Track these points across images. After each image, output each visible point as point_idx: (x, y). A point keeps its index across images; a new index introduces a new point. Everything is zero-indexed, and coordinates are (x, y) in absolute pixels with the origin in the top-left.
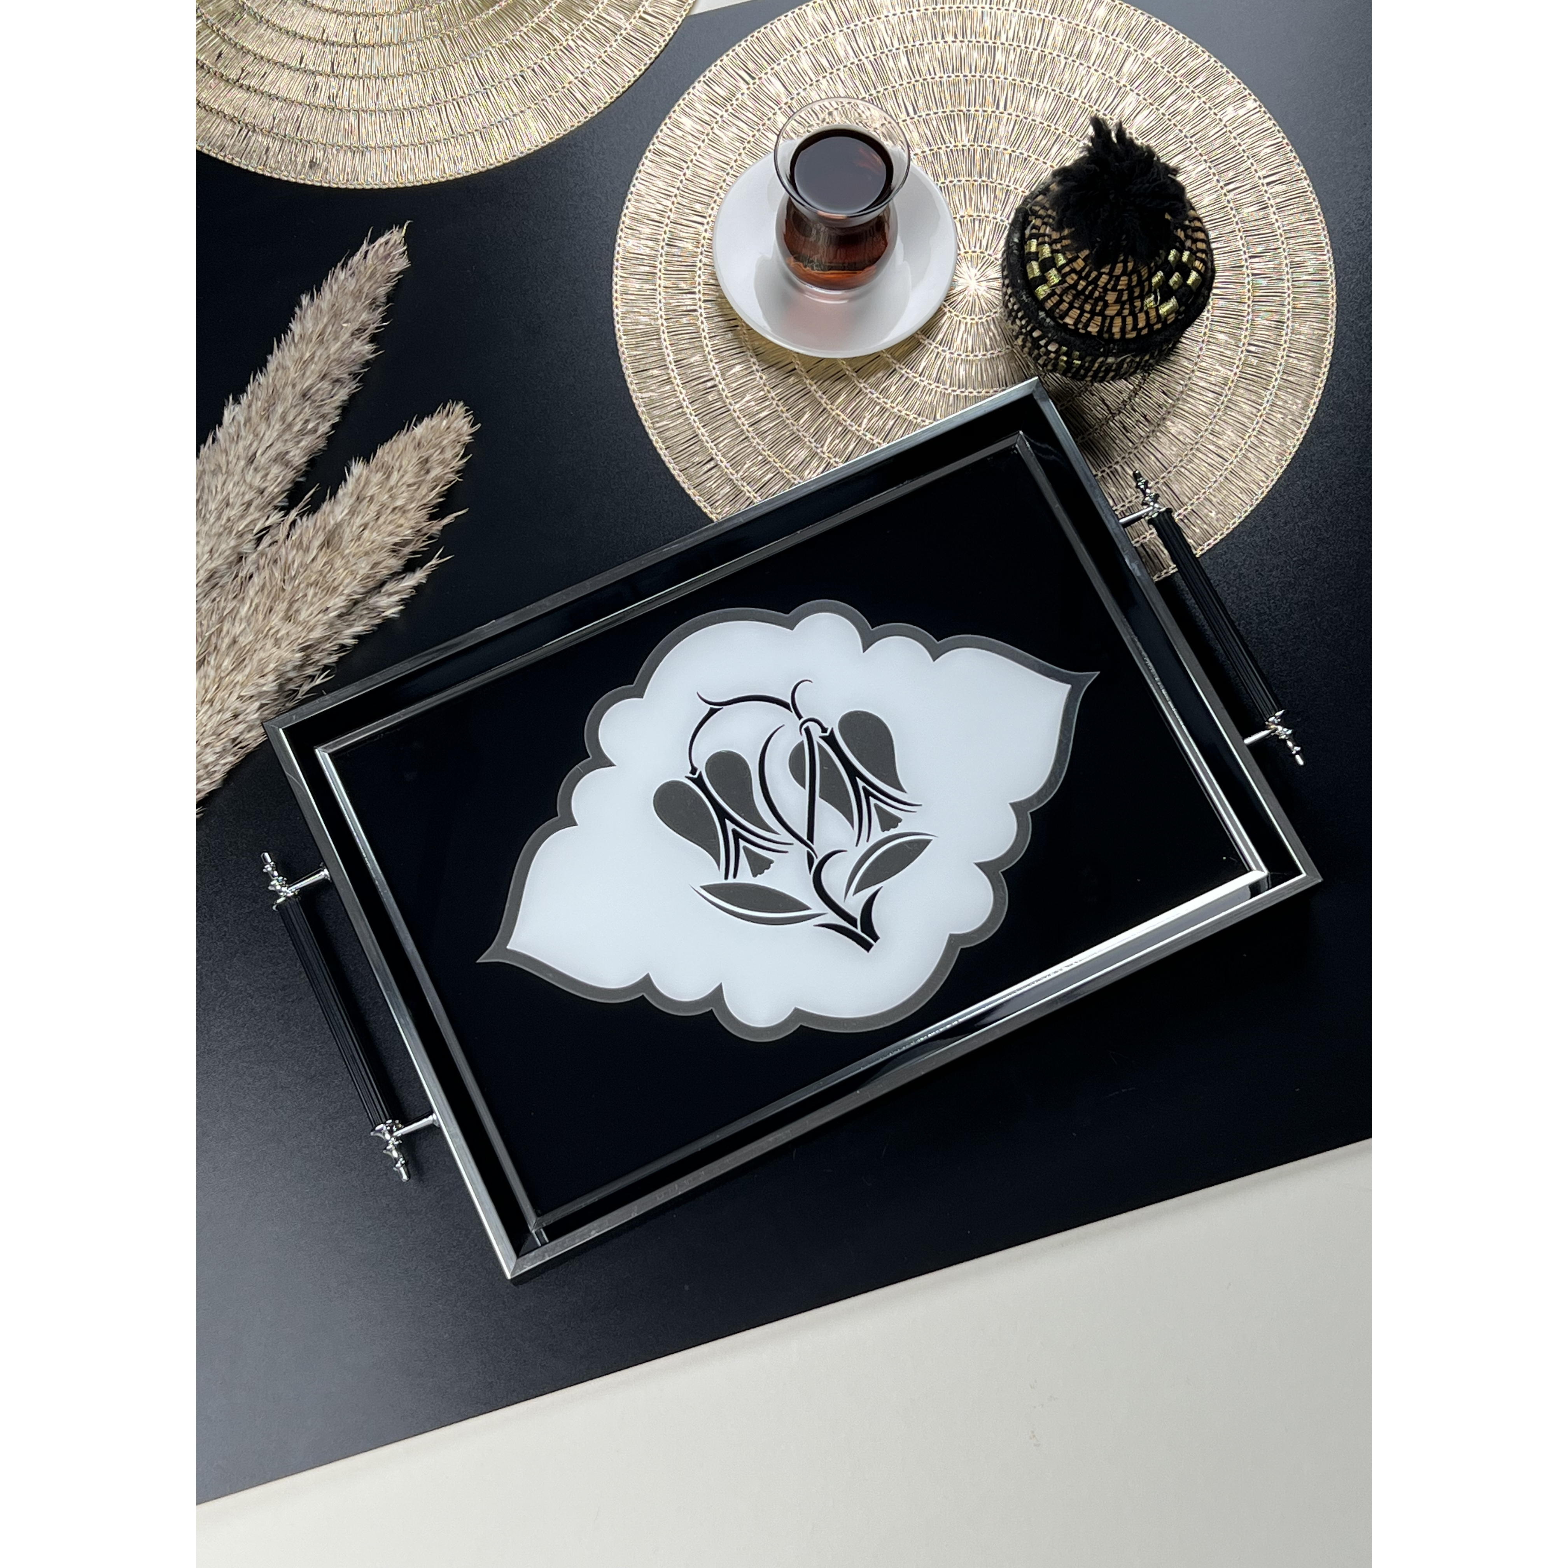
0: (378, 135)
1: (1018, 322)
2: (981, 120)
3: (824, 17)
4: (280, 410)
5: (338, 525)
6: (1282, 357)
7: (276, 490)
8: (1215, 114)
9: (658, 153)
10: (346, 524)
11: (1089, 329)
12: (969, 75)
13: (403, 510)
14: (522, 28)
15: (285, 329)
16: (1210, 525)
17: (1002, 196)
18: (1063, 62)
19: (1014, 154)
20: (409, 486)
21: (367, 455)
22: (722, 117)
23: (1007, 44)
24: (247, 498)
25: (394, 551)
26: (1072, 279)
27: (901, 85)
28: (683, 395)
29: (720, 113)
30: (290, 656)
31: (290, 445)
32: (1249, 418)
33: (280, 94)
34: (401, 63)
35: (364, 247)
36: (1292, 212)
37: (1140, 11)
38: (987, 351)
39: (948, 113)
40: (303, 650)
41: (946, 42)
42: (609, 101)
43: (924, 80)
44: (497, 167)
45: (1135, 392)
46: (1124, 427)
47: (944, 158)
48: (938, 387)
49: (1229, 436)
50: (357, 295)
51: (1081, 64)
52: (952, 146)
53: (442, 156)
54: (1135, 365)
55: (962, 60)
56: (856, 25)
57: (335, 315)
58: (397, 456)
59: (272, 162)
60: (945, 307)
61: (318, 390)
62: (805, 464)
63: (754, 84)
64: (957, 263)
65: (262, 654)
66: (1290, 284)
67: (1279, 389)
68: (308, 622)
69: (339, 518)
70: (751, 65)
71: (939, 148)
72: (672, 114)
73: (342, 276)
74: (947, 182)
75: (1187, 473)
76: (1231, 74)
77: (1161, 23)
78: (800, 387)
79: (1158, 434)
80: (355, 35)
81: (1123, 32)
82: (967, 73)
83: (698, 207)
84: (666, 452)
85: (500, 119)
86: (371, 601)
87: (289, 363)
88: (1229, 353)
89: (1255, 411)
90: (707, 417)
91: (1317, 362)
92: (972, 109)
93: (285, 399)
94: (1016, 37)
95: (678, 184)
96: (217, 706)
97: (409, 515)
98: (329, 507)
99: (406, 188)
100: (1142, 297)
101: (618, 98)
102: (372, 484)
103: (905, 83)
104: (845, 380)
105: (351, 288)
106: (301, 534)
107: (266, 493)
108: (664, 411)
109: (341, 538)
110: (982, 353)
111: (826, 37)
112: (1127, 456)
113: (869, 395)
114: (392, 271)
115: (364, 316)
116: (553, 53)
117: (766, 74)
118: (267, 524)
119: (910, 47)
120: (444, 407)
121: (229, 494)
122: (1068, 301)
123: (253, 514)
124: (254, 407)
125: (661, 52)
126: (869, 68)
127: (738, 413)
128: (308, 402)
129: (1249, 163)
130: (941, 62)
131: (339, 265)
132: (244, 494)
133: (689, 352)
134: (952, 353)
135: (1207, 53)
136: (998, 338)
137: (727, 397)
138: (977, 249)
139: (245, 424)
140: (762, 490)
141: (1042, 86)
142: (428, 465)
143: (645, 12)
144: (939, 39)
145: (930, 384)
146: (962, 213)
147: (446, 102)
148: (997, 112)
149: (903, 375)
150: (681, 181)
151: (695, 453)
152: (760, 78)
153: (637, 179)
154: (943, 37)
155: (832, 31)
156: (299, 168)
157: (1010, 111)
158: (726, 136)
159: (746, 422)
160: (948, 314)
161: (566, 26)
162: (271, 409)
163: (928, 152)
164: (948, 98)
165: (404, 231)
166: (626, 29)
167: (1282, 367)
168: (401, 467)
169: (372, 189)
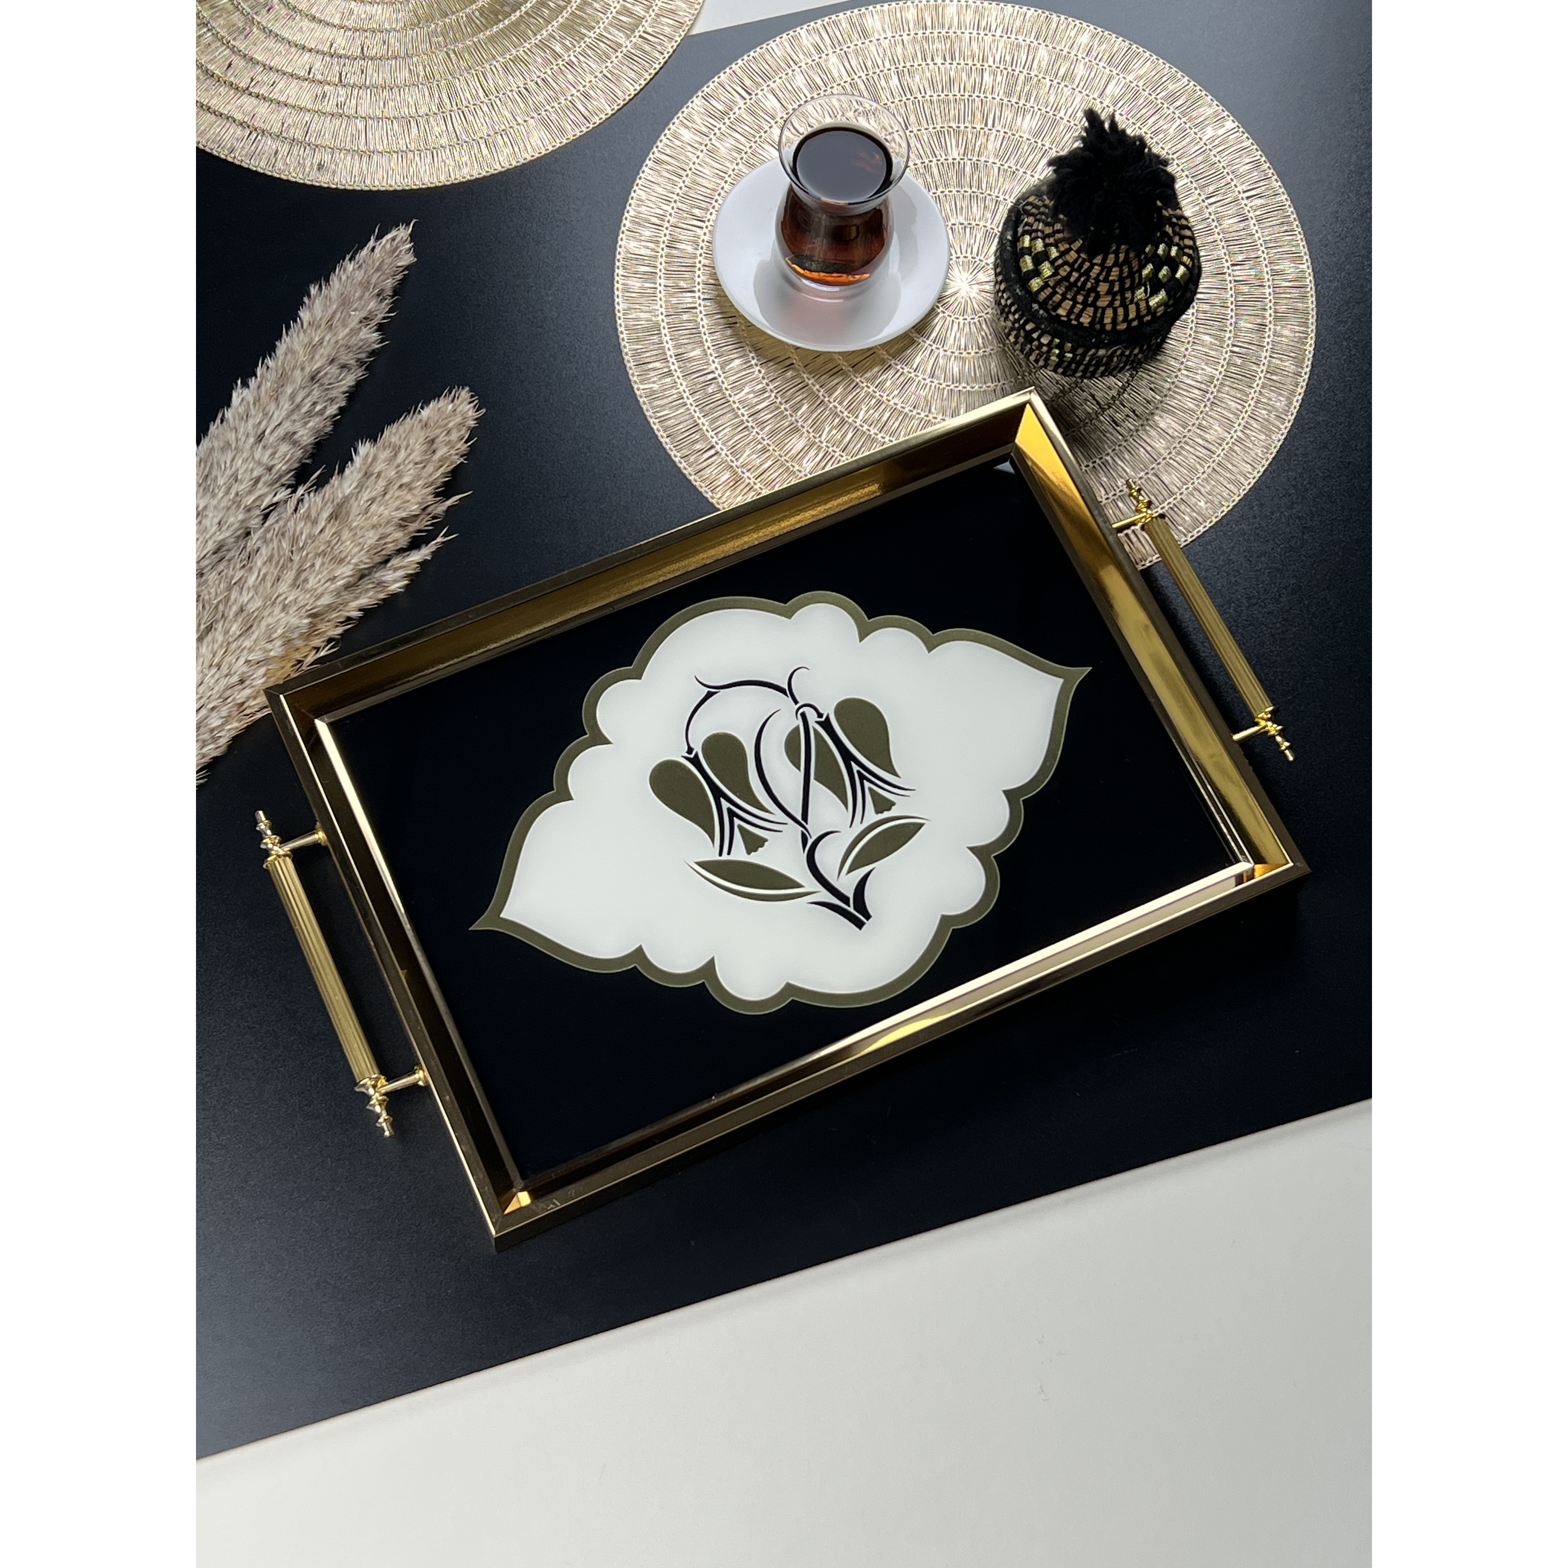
0: (385, 142)
1: (1011, 317)
2: (970, 136)
3: (818, 39)
4: (289, 390)
5: (346, 499)
6: (1266, 358)
7: (284, 468)
8: (1195, 133)
9: (657, 161)
10: (354, 498)
11: (1082, 320)
12: (959, 96)
13: (408, 487)
14: (526, 45)
15: (295, 317)
16: (1199, 514)
17: (992, 206)
18: (1049, 83)
19: (1002, 168)
20: (416, 464)
21: (374, 436)
22: (719, 129)
23: (994, 67)
24: (256, 474)
25: (401, 526)
26: (1065, 271)
27: (892, 103)
28: (683, 386)
29: (718, 126)
30: (298, 622)
31: (298, 424)
32: (1235, 414)
33: (289, 101)
34: (407, 75)
35: (371, 243)
36: (1271, 224)
37: (1121, 39)
38: (979, 349)
39: (939, 129)
40: (309, 616)
41: (935, 64)
42: (611, 113)
43: (915, 98)
44: (501, 173)
45: (1124, 389)
46: (1114, 421)
47: (935, 171)
48: (932, 382)
49: (1216, 431)
50: (365, 285)
51: (1066, 86)
52: (942, 160)
53: (447, 162)
54: (1124, 359)
55: (951, 82)
56: (849, 47)
57: (343, 304)
58: (404, 435)
59: (280, 165)
60: (938, 307)
61: (326, 374)
62: (804, 452)
63: (750, 99)
64: (949, 267)
65: (270, 620)
66: (1271, 290)
67: (1263, 387)
68: (316, 590)
69: (347, 492)
70: (747, 82)
71: (931, 161)
72: (671, 126)
73: (350, 267)
74: (938, 193)
75: (1175, 464)
76: (1210, 97)
77: (1141, 49)
78: (798, 380)
79: (1148, 428)
80: (362, 49)
81: (1105, 57)
82: (957, 93)
83: (697, 212)
84: (667, 440)
85: (503, 127)
86: (377, 575)
87: (297, 347)
88: (1213, 353)
89: (1240, 407)
90: (707, 408)
91: (1300, 364)
92: (962, 126)
93: (293, 382)
94: (1002, 60)
95: (678, 191)
96: (224, 670)
97: (416, 492)
98: (336, 483)
99: (412, 190)
100: (1133, 289)
101: (618, 110)
102: (379, 461)
103: (896, 101)
104: (842, 374)
105: (360, 279)
106: (309, 507)
107: (274, 471)
108: (665, 401)
109: (348, 513)
110: (974, 351)
111: (820, 58)
112: (1117, 448)
113: (866, 389)
114: (399, 264)
115: (372, 305)
116: (555, 68)
117: (762, 90)
118: (275, 500)
119: (901, 68)
120: (450, 393)
121: (237, 470)
122: (1061, 292)
123: (261, 489)
124: (263, 388)
125: (661, 68)
126: (862, 87)
127: (738, 405)
128: (317, 385)
129: (1229, 178)
130: (932, 83)
131: (348, 257)
132: (252, 470)
133: (689, 347)
134: (945, 351)
135: (1187, 78)
136: (990, 337)
137: (726, 389)
138: (969, 254)
139: (254, 404)
140: (762, 477)
141: (1028, 105)
142: (435, 446)
143: (644, 32)
144: (929, 61)
145: (925, 379)
146: (953, 221)
147: (451, 111)
148: (986, 129)
149: (898, 371)
150: (681, 188)
151: (696, 441)
152: (756, 94)
153: (637, 185)
154: (933, 60)
155: (826, 52)
156: (307, 170)
157: (999, 128)
158: (723, 148)
159: (745, 413)
160: (941, 315)
161: (568, 43)
162: (280, 391)
163: (920, 165)
164: (939, 116)
165: (410, 229)
166: (626, 47)
167: (1266, 366)
168: (408, 445)
169: (378, 191)
